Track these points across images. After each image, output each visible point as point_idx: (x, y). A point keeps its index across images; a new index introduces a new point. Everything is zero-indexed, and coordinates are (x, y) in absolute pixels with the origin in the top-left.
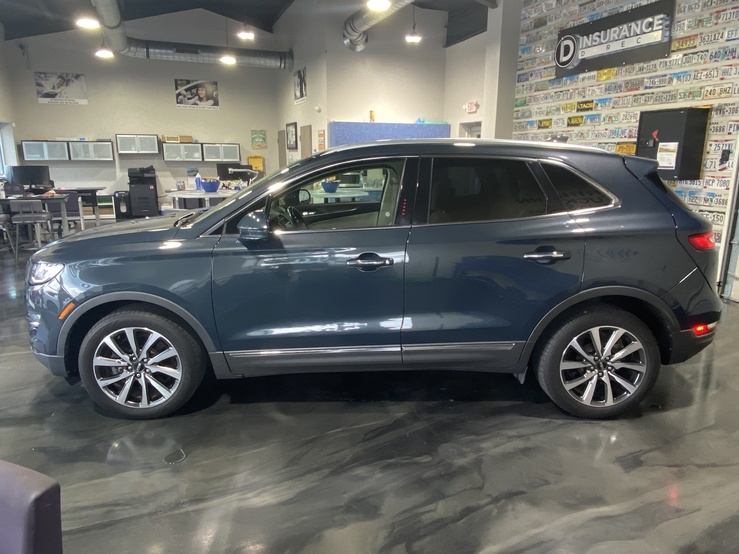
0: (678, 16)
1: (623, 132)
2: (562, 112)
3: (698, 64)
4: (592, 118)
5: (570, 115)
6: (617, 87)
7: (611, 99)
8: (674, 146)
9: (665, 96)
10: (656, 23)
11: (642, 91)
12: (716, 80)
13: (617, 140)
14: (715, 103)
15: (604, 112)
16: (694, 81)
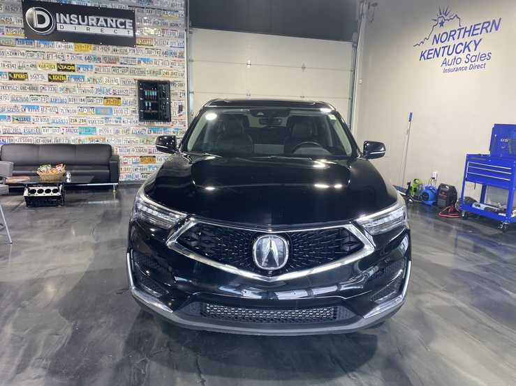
0: (137, 24)
1: (108, 90)
2: (39, 69)
3: (153, 56)
4: (77, 78)
5: (51, 73)
6: (97, 59)
7: (92, 67)
9: (137, 70)
10: (127, 24)
12: (168, 67)
13: (104, 96)
14: (171, 80)
15: (88, 75)
16: (155, 65)
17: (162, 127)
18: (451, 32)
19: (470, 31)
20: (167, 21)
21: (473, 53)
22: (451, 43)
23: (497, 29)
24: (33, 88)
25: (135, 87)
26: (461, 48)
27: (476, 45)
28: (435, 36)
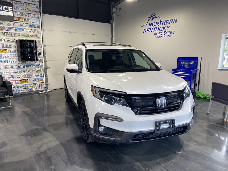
3: (24, 27)
9: (15, 34)
10: (9, 9)
11: (4, 31)
12: (32, 33)
14: (34, 39)
16: (25, 32)
17: (30, 64)
18: (157, 22)
19: (165, 23)
20: (30, 9)
21: (167, 31)
22: (157, 27)
23: (176, 22)
25: (14, 43)
26: (161, 29)
27: (168, 28)
28: (150, 24)
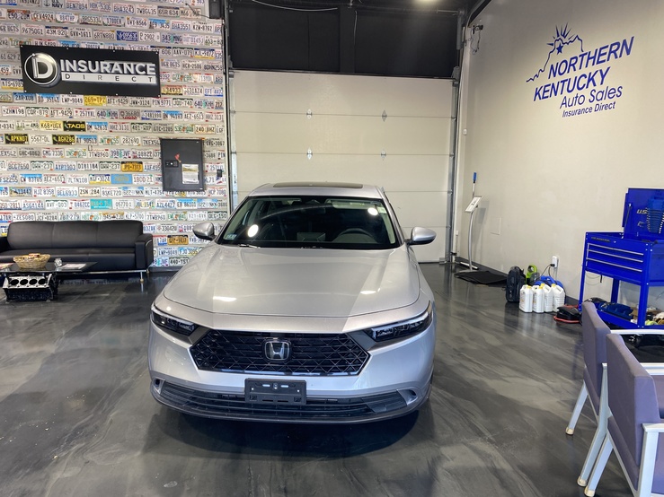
0: (162, 68)
1: (127, 153)
2: (43, 129)
3: (184, 108)
4: (88, 139)
5: (56, 134)
6: (113, 114)
7: (106, 124)
8: (195, 167)
9: (162, 127)
10: (148, 69)
11: (139, 120)
12: (203, 121)
13: (121, 160)
14: (207, 137)
15: (101, 134)
16: (186, 120)
17: (195, 198)
18: (572, 59)
19: (594, 57)
20: (200, 62)
21: (598, 88)
22: (572, 75)
23: (628, 53)
24: (34, 153)
25: (158, 148)
26: (584, 81)
27: (603, 77)
28: (552, 66)
